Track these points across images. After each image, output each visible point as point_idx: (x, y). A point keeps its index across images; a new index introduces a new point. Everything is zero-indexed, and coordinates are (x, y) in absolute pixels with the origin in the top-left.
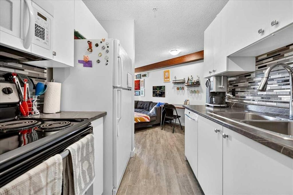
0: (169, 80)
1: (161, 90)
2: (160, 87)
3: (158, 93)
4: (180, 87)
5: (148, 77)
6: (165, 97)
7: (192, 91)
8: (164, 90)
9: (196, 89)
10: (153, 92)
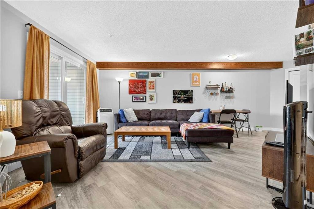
0: (199, 85)
1: (188, 95)
2: (186, 92)
3: (183, 98)
4: (215, 93)
5: (164, 77)
6: (192, 103)
7: (226, 96)
8: (192, 95)
9: (231, 95)
10: (174, 97)
